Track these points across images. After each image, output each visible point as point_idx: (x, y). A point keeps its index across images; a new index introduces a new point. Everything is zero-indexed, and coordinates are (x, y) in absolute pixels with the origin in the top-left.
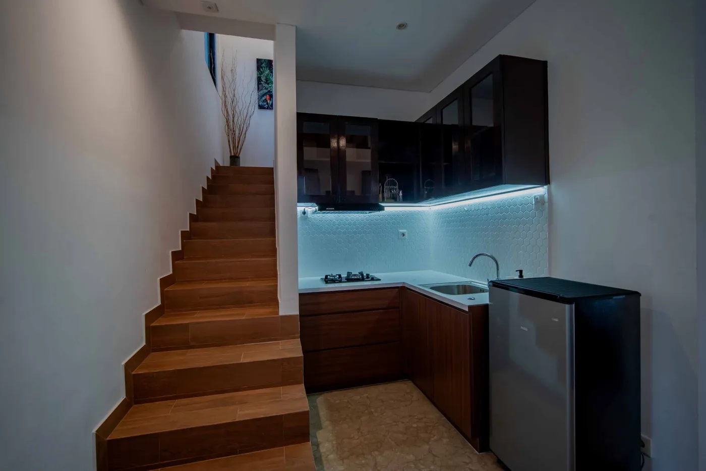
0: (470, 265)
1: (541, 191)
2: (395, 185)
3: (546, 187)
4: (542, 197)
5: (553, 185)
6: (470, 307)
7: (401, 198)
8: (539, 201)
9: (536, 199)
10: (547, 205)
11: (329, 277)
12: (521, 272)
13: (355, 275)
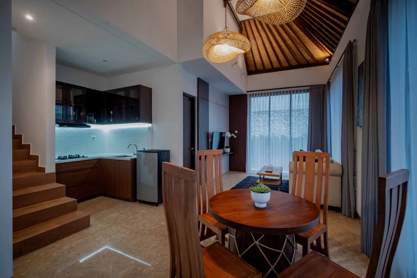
0: (128, 148)
1: (150, 125)
2: (93, 116)
3: (151, 124)
4: (150, 127)
5: (153, 124)
6: (131, 159)
7: (95, 122)
8: (149, 128)
9: (148, 127)
10: (151, 129)
11: (60, 157)
12: (144, 149)
13: (73, 156)
